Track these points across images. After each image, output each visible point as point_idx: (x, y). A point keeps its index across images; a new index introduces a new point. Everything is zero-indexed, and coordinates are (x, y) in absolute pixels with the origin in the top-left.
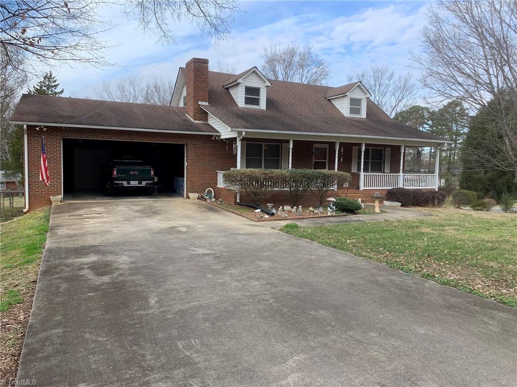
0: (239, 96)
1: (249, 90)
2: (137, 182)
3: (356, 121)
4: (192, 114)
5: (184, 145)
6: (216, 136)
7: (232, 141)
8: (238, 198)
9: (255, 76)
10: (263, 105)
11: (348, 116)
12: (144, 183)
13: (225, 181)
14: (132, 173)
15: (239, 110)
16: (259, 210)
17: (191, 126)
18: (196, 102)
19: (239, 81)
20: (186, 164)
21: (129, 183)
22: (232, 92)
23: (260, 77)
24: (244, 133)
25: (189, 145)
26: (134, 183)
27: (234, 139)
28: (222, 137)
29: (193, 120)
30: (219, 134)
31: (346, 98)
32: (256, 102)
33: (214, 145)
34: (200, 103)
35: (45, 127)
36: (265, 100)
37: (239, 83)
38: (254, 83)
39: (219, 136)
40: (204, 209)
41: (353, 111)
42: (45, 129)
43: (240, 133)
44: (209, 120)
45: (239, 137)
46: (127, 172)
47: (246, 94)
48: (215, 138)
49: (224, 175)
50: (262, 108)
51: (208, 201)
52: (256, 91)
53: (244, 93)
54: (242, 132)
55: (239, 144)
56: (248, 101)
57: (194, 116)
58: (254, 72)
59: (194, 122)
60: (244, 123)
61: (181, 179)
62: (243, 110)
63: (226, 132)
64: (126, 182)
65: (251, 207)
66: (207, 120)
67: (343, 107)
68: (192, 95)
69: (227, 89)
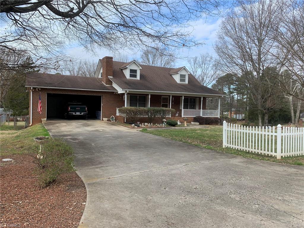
0: (127, 73)
1: (132, 71)
2: (79, 113)
3: (182, 85)
4: (105, 82)
5: (101, 96)
6: (116, 92)
7: (123, 94)
8: (125, 120)
9: (134, 64)
10: (138, 78)
11: (179, 83)
12: (82, 114)
13: (119, 112)
14: (77, 109)
15: (127, 80)
16: (134, 125)
17: (105, 88)
18: (107, 76)
19: (127, 67)
20: (102, 105)
21: (76, 113)
22: (124, 71)
23: (137, 65)
24: (128, 91)
25: (103, 96)
26: (78, 113)
27: (124, 94)
28: (119, 93)
29: (105, 85)
30: (117, 91)
31: (178, 74)
32: (135, 76)
33: (115, 96)
34: (109, 77)
35: (40, 88)
36: (139, 75)
37: (127, 68)
38: (134, 67)
39: (117, 92)
40: (110, 124)
41: (181, 80)
42: (40, 89)
43: (126, 91)
44: (113, 84)
45: (126, 93)
46: (75, 108)
47: (130, 73)
48: (115, 93)
49: (119, 110)
50: (138, 79)
51: (112, 122)
52: (135, 71)
53: (129, 72)
54: (127, 91)
55: (126, 96)
56: (131, 76)
57: (106, 83)
58: (134, 62)
59: (106, 85)
60: (128, 87)
61: (99, 112)
62: (129, 80)
63: (120, 91)
64: (74, 113)
65: (130, 124)
66: (112, 85)
67: (177, 78)
68: (105, 73)
69: (122, 70)
